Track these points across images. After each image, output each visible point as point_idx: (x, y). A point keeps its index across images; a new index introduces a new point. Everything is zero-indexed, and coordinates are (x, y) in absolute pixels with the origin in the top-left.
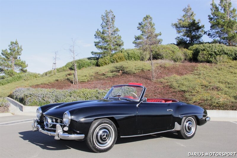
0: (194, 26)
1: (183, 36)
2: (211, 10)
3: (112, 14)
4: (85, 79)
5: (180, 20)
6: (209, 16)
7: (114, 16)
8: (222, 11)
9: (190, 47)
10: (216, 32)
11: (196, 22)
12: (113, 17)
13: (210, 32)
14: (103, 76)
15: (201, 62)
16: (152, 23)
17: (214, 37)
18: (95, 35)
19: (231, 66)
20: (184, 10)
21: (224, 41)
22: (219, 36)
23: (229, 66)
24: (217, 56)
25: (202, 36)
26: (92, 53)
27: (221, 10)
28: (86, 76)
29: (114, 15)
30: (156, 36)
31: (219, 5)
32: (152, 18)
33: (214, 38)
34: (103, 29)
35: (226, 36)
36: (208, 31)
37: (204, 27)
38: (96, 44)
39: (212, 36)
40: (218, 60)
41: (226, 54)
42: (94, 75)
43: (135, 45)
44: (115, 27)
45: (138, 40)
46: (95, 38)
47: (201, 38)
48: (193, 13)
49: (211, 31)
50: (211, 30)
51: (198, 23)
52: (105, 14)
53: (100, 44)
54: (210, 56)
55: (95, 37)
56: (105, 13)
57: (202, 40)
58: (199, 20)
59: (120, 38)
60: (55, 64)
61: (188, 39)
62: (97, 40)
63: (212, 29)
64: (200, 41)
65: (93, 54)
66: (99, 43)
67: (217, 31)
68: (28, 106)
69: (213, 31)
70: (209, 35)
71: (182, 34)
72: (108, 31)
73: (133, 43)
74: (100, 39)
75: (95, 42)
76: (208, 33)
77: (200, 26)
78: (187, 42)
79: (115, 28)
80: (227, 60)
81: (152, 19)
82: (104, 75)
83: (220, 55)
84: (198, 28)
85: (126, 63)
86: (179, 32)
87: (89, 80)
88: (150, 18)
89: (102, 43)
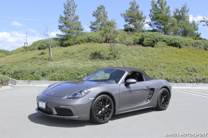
1: (129, 25)
2: (152, 6)
3: (73, 3)
5: (128, 11)
6: (151, 10)
7: (76, 6)
8: (160, 8)
13: (151, 23)
16: (105, 12)
17: (153, 27)
20: (130, 4)
21: (161, 30)
22: (157, 27)
24: (157, 42)
25: (144, 25)
27: (159, 6)
31: (157, 2)
32: (105, 8)
33: (153, 28)
34: (66, 15)
35: (162, 27)
36: (150, 22)
37: (146, 18)
38: (60, 27)
39: (152, 26)
40: (159, 45)
41: (164, 41)
43: (91, 30)
44: (76, 14)
45: (94, 25)
46: (59, 23)
47: (143, 27)
50: (152, 21)
51: (142, 15)
56: (67, 2)
57: (144, 28)
58: (142, 12)
59: (79, 23)
61: (134, 26)
62: (61, 25)
64: (142, 29)
66: (62, 27)
67: (156, 22)
69: (154, 22)
70: (150, 25)
71: (129, 22)
72: (70, 17)
73: (90, 28)
74: (63, 24)
76: (149, 23)
77: (143, 17)
78: (133, 29)
80: (165, 46)
83: (160, 41)
84: (140, 19)
86: (126, 20)
88: (103, 8)
89: (65, 27)
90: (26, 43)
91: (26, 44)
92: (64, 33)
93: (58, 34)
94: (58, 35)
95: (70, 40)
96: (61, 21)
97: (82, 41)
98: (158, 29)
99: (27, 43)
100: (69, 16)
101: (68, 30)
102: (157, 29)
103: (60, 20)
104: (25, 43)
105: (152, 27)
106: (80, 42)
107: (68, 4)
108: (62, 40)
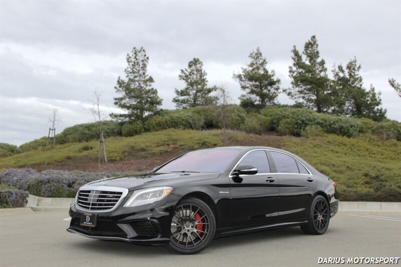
0: (267, 80)
1: (249, 95)
2: (293, 58)
3: (144, 54)
4: (116, 157)
5: (245, 71)
6: (290, 67)
7: (148, 58)
8: (307, 63)
9: (262, 111)
10: (299, 92)
11: (270, 73)
12: (145, 58)
13: (292, 91)
14: (143, 153)
15: (285, 135)
16: (203, 72)
17: (295, 98)
18: (115, 88)
19: (329, 142)
20: (251, 56)
21: (311, 104)
22: (303, 98)
23: (326, 141)
24: (306, 126)
25: (277, 95)
26: (111, 115)
27: (306, 60)
28: (115, 152)
29: (147, 56)
30: (210, 91)
31: (303, 52)
32: (203, 63)
33: (296, 100)
35: (313, 98)
36: (289, 89)
37: (281, 82)
38: (118, 102)
39: (293, 96)
40: (309, 132)
41: (318, 123)
42: (127, 150)
43: (176, 105)
44: (147, 75)
45: (182, 96)
46: (116, 92)
47: (275, 98)
48: (265, 61)
49: (292, 89)
50: (293, 87)
51: (273, 76)
52: (133, 54)
53: (123, 102)
54: (296, 126)
55: (116, 90)
56: (133, 51)
57: (278, 102)
58: (273, 71)
59: (155, 92)
60: (53, 130)
61: (258, 98)
62: (121, 94)
63: (295, 87)
64: (273, 103)
65: (112, 117)
66: (122, 99)
67: (300, 89)
68: (46, 197)
69: (297, 89)
70: (289, 94)
71: (248, 90)
73: (173, 101)
74: (124, 94)
75: (116, 99)
76: (288, 91)
77: (275, 80)
78: (256, 103)
79: (147, 78)
80: (321, 134)
81: (202, 65)
82: (143, 150)
83: (312, 125)
84: (272, 83)
85: (173, 133)
86: (244, 88)
87: (123, 157)
88: (199, 63)
89: (127, 99)
90: (52, 128)
91: (51, 131)
92: (124, 110)
93: (112, 114)
94: (113, 116)
95: (138, 124)
96: (120, 87)
97: (160, 125)
98: (305, 102)
99: (55, 130)
100: (136, 79)
101: (134, 105)
102: (303, 103)
103: (118, 86)
104: (50, 129)
105: (293, 98)
106: (157, 128)
107: (134, 55)
108: (122, 124)
